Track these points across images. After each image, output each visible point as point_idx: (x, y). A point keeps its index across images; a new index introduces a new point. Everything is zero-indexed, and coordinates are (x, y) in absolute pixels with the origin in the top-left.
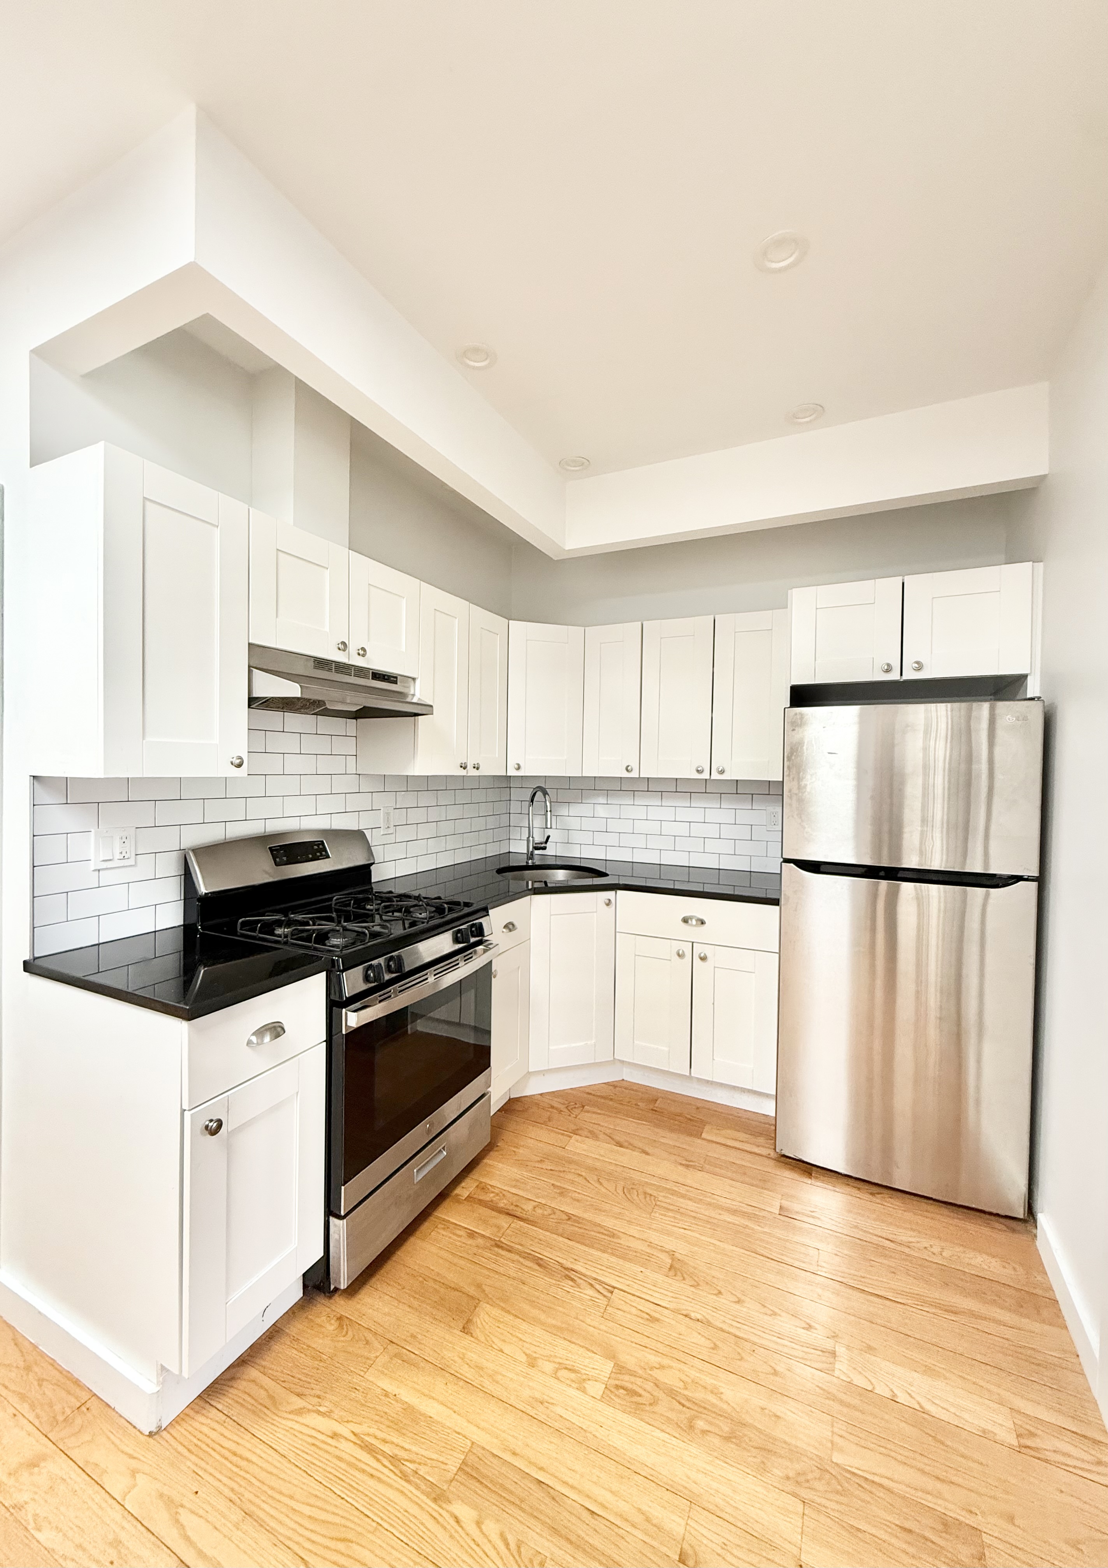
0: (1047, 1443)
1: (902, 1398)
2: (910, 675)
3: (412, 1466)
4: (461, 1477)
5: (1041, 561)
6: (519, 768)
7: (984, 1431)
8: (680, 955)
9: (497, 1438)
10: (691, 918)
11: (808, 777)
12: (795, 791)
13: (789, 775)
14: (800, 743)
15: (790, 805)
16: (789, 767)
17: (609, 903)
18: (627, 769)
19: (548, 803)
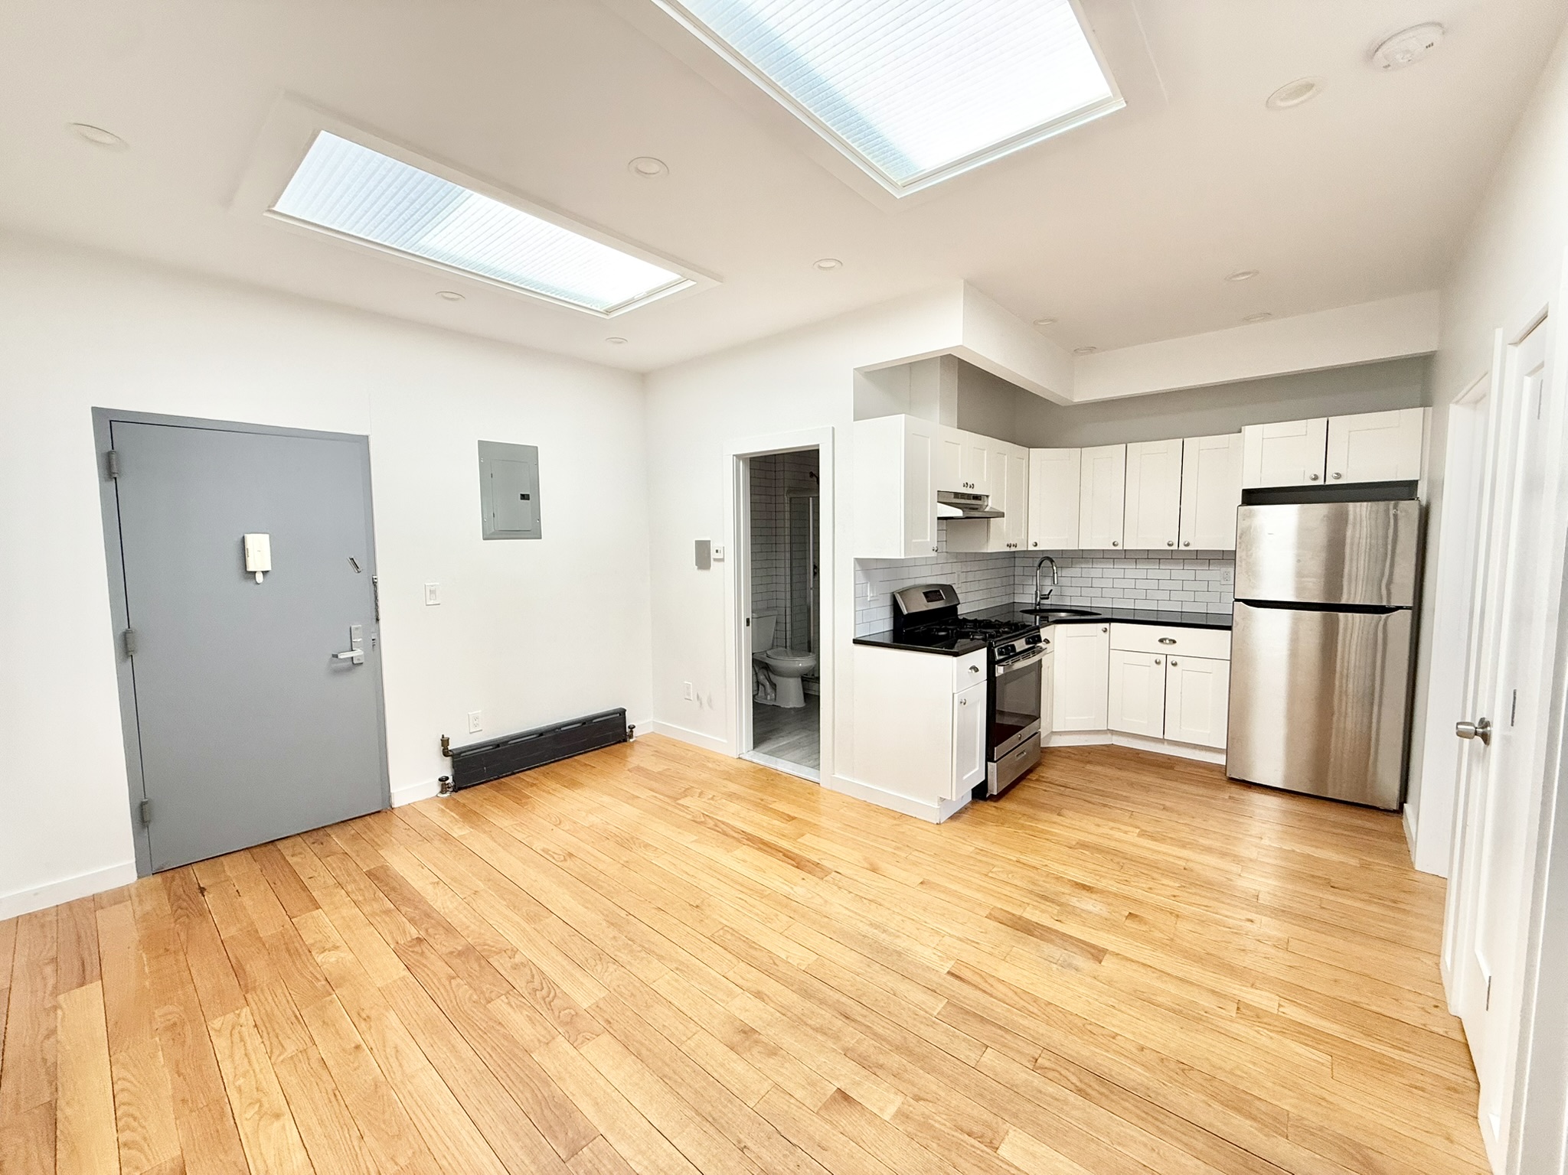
2: (1330, 481)
5: (1431, 406)
6: (1036, 545)
8: (1158, 663)
10: (1165, 639)
11: (1254, 549)
12: (1244, 557)
13: (1240, 548)
14: (1250, 527)
15: (1241, 566)
16: (1240, 543)
17: (1105, 631)
18: (1114, 544)
19: (1055, 568)
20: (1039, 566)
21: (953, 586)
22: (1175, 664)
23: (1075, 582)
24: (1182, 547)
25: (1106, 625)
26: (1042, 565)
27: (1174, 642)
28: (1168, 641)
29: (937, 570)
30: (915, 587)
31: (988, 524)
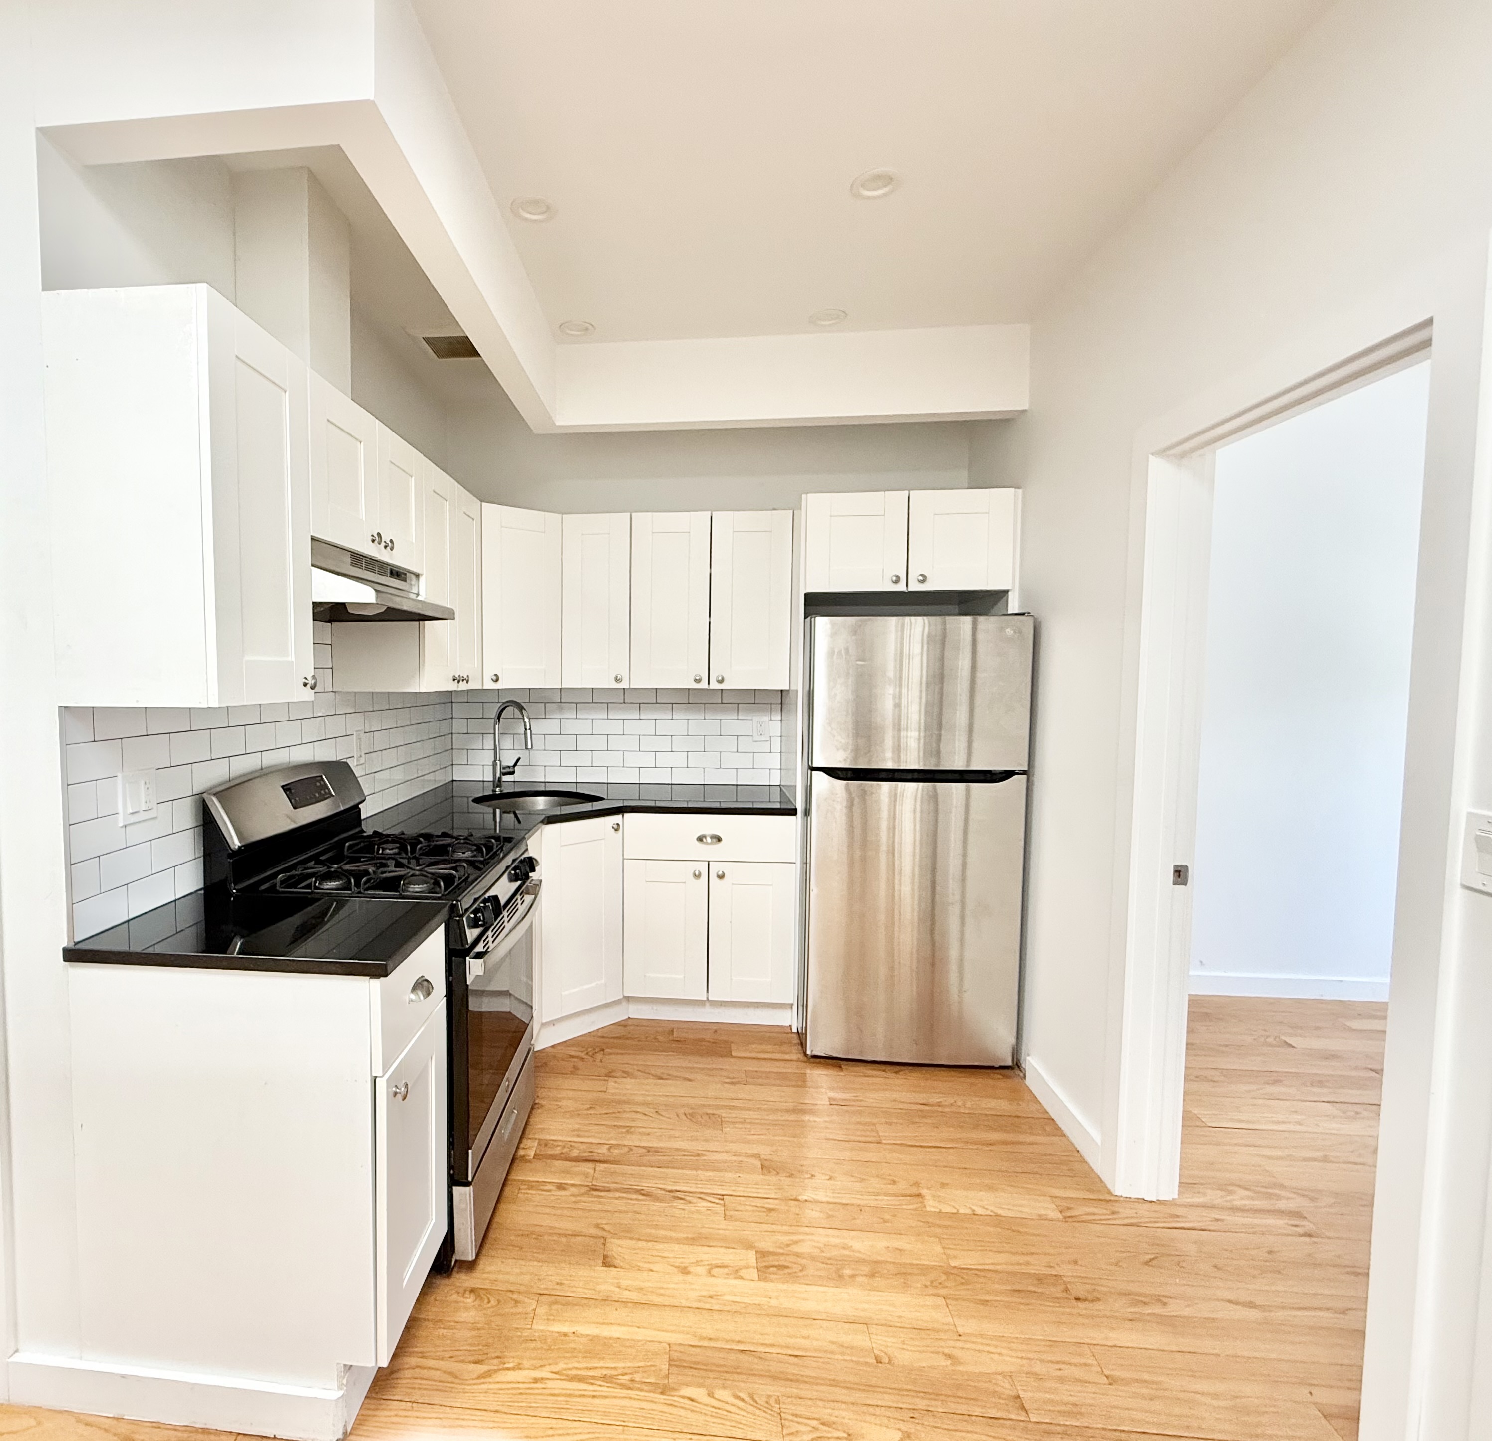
0: (1080, 1211)
1: (979, 1211)
2: (915, 587)
3: (627, 1377)
4: (674, 1370)
5: (1021, 488)
6: (496, 679)
7: (1039, 1216)
8: (696, 876)
9: (688, 1334)
10: (705, 836)
11: (838, 686)
14: (832, 651)
17: (617, 828)
18: (616, 679)
19: (527, 720)
20: (499, 718)
21: (349, 761)
22: (721, 877)
23: (551, 742)
24: (714, 685)
25: (617, 818)
26: (503, 716)
27: (719, 839)
28: (709, 840)
29: (312, 730)
30: (263, 773)
31: (420, 633)
